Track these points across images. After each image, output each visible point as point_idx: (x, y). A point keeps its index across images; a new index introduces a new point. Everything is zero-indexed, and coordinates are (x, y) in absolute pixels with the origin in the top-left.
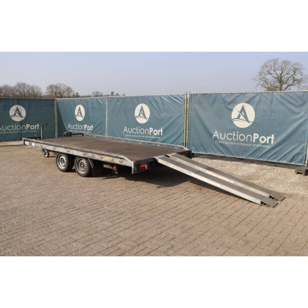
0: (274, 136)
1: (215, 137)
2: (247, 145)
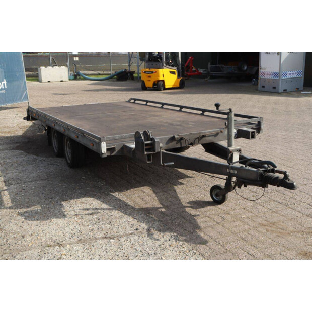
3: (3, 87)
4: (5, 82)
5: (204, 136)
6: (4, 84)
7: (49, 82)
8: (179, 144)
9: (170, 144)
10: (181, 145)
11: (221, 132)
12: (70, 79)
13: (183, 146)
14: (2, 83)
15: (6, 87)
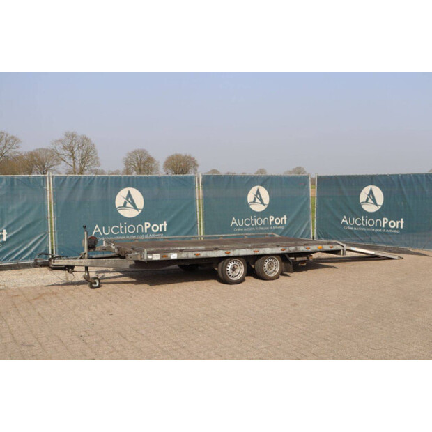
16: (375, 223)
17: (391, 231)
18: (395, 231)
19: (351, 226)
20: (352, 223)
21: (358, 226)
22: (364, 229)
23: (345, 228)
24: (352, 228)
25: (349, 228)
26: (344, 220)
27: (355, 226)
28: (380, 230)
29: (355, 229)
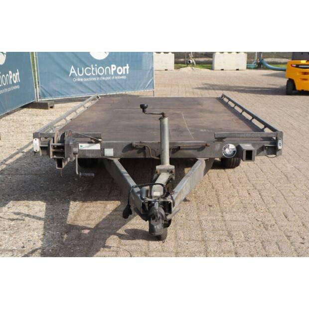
0: (129, 66)
1: (72, 74)
2: (107, 78)
3: (124, 73)
4: (127, 67)
5: (179, 148)
6: (126, 69)
7: (222, 70)
8: (142, 153)
9: (129, 152)
10: (145, 155)
11: (206, 145)
12: (248, 68)
13: (147, 157)
14: (124, 68)
15: (128, 73)
16: (104, 71)
17: (119, 77)
18: (123, 77)
19: (81, 77)
20: (81, 73)
21: (88, 77)
22: (94, 79)
23: (75, 80)
24: (82, 80)
25: (79, 80)
26: (72, 71)
27: (85, 76)
28: (110, 78)
29: (85, 80)
